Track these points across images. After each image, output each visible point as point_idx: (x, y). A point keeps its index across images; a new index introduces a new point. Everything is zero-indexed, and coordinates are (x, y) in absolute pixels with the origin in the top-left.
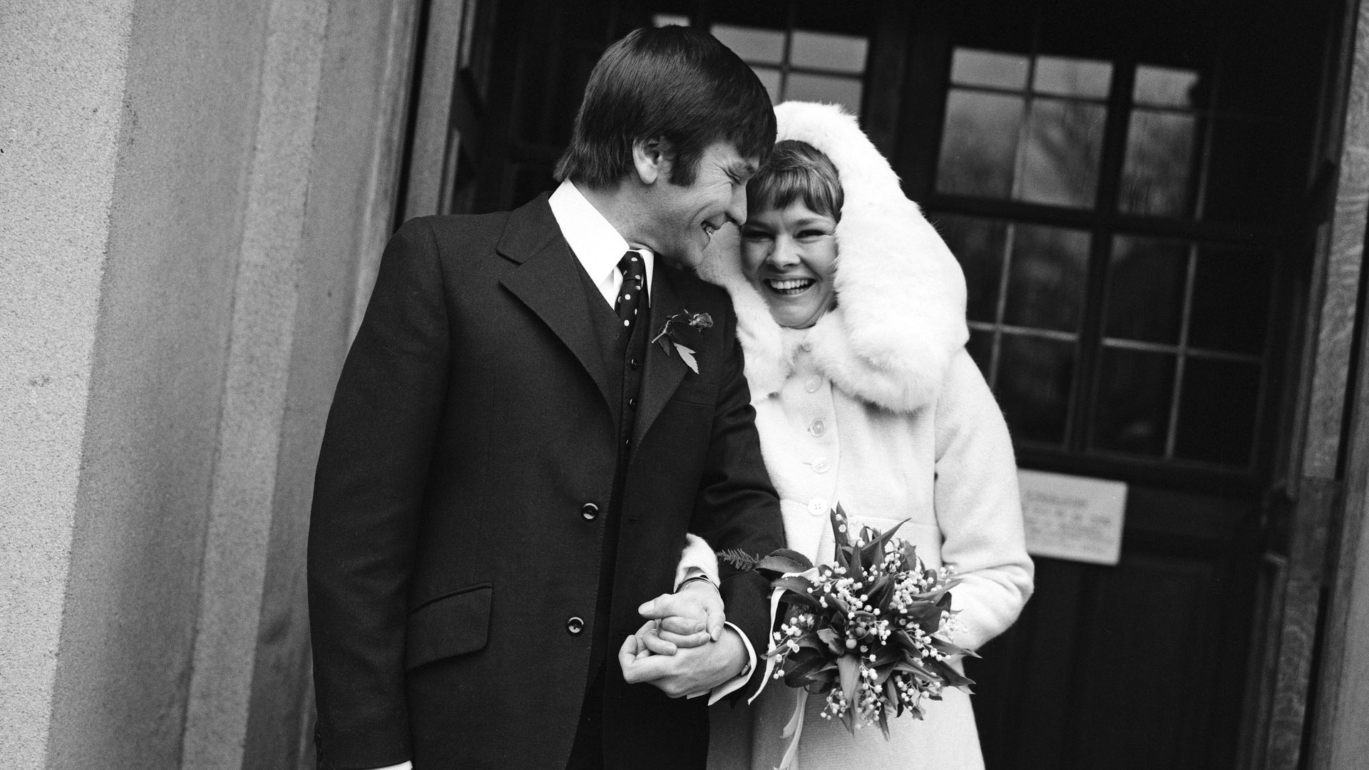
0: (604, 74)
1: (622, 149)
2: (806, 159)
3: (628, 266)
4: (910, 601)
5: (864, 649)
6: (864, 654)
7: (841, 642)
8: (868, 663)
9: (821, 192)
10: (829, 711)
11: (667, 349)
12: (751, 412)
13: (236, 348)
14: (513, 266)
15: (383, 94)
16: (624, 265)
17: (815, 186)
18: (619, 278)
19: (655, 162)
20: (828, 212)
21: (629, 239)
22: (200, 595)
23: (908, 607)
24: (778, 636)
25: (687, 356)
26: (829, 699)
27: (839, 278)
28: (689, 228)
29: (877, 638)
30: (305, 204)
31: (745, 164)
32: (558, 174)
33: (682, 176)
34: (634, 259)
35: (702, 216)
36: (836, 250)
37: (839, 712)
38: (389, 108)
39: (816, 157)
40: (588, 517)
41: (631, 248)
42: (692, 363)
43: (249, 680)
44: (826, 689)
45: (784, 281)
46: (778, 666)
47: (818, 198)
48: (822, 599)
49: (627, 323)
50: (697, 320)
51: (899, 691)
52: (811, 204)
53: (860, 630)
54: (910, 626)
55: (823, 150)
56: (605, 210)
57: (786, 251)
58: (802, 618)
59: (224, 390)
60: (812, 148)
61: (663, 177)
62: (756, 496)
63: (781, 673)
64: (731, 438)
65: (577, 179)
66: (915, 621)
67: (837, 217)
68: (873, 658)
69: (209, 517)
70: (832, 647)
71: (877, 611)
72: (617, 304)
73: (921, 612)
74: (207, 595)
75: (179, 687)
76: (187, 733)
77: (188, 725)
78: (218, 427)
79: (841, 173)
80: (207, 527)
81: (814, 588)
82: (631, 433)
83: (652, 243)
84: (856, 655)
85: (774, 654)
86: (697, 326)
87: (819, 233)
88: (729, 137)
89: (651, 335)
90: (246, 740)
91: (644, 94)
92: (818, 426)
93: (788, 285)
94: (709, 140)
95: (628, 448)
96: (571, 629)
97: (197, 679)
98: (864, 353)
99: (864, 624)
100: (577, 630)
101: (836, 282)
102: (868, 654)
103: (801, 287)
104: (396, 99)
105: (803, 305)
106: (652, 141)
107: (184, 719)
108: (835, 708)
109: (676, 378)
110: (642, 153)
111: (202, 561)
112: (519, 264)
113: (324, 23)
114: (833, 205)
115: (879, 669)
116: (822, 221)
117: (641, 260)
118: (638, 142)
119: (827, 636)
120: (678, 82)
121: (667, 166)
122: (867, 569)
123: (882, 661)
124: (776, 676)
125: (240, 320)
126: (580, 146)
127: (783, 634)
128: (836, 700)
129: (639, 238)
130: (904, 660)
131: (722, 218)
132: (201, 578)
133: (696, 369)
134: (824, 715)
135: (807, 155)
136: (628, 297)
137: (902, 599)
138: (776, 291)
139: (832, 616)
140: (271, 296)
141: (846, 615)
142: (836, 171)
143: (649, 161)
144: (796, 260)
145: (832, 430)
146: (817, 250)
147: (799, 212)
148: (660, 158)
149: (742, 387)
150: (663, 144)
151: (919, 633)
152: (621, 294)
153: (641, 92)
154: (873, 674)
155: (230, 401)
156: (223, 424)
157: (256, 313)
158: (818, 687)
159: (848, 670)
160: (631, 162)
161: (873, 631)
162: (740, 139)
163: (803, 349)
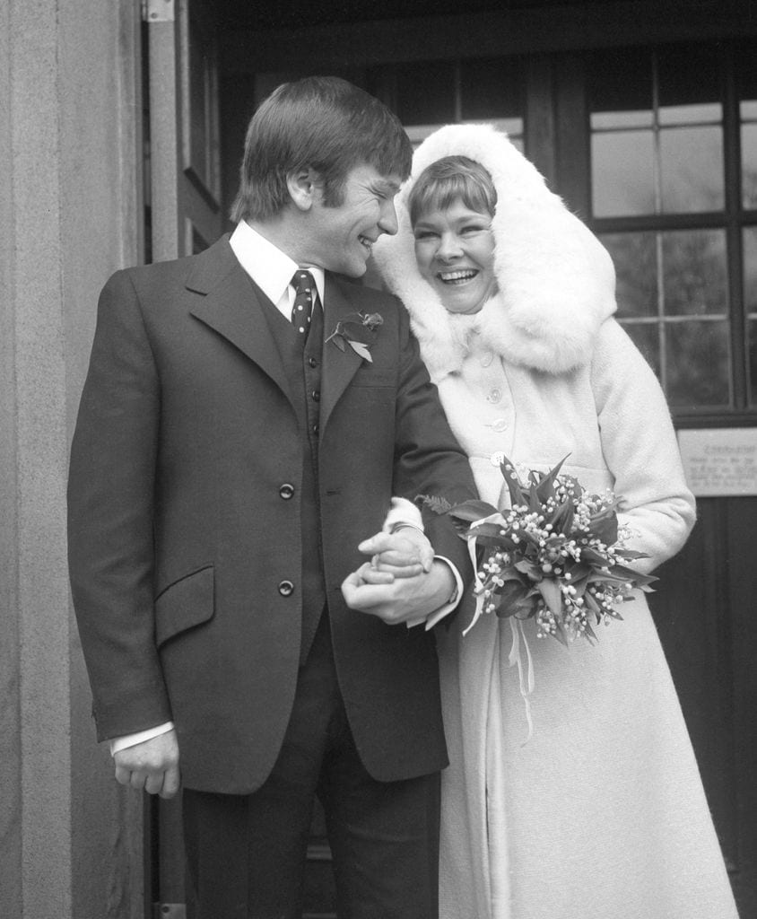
0: (256, 125)
1: (278, 185)
2: (463, 168)
3: (301, 282)
4: (589, 521)
5: (558, 571)
6: (558, 575)
7: (538, 569)
8: (565, 581)
9: (477, 193)
10: (543, 631)
11: (342, 347)
12: (432, 388)
13: (22, 412)
14: (201, 297)
15: (120, 196)
16: (295, 282)
17: (471, 188)
18: (293, 293)
19: (309, 192)
20: (485, 210)
21: (297, 260)
22: (18, 617)
23: (588, 526)
24: (482, 575)
25: (361, 349)
26: (540, 621)
27: (497, 264)
28: (347, 243)
29: (570, 558)
30: (61, 288)
31: (386, 181)
32: (233, 217)
33: (333, 199)
34: (303, 276)
35: (356, 232)
36: (493, 243)
37: (551, 629)
38: (126, 205)
39: (473, 166)
40: (286, 496)
41: (300, 267)
42: (367, 355)
43: (67, 679)
44: (534, 612)
45: (451, 272)
46: (487, 601)
47: (475, 198)
48: (514, 536)
49: (302, 330)
50: (369, 319)
51: (599, 602)
52: (470, 204)
53: (552, 554)
54: (592, 542)
55: (477, 160)
56: (273, 239)
57: (451, 245)
58: (499, 556)
59: (17, 449)
60: (469, 160)
61: (318, 202)
62: (445, 457)
63: (492, 606)
64: (415, 413)
65: (247, 216)
66: (595, 538)
67: (492, 213)
68: (568, 576)
69: (19, 554)
70: (531, 575)
71: (562, 535)
72: (293, 316)
73: (599, 528)
74: (25, 616)
75: (9, 693)
76: (23, 730)
77: (24, 722)
78: (16, 480)
79: (493, 177)
80: (17, 561)
81: (506, 530)
82: (317, 422)
83: (318, 261)
84: (553, 577)
85: (483, 591)
86: (369, 325)
87: (477, 228)
88: (367, 159)
89: (326, 335)
90: (71, 729)
91: (289, 135)
92: (495, 394)
93: (455, 275)
94: (351, 165)
95: (317, 433)
96: (283, 591)
97: (26, 686)
98: (521, 324)
99: (553, 549)
100: (287, 592)
101: (495, 268)
102: (562, 574)
103: (466, 278)
104: (130, 198)
105: (469, 292)
106: (302, 174)
107: (19, 719)
108: (547, 627)
109: (353, 368)
110: (296, 186)
111: (17, 589)
112: (206, 295)
113: (55, 140)
114: (487, 204)
115: (575, 584)
116: (479, 218)
117: (310, 277)
118: (290, 177)
119: (524, 567)
120: (315, 121)
121: (319, 193)
122: (544, 502)
123: (577, 577)
124: (488, 610)
125: (22, 390)
126: (246, 189)
127: (486, 572)
128: (546, 621)
129: (306, 258)
130: (594, 573)
131: (376, 230)
132: (17, 604)
133: (369, 358)
134: (540, 636)
135: (464, 165)
136: (300, 308)
137: (581, 521)
138: (446, 282)
139: (526, 548)
140: (44, 366)
141: (538, 545)
142: (489, 176)
143: (303, 191)
144: (460, 253)
145: (507, 396)
146: (477, 243)
147: (459, 211)
148: (312, 187)
149: (420, 368)
150: (313, 175)
151: (602, 547)
152: (295, 307)
153: (286, 134)
154: (572, 590)
155: (23, 457)
156: (20, 476)
157: (34, 382)
158: (527, 612)
159: (550, 591)
160: (287, 194)
161: (564, 553)
162: (377, 160)
163: (474, 331)
